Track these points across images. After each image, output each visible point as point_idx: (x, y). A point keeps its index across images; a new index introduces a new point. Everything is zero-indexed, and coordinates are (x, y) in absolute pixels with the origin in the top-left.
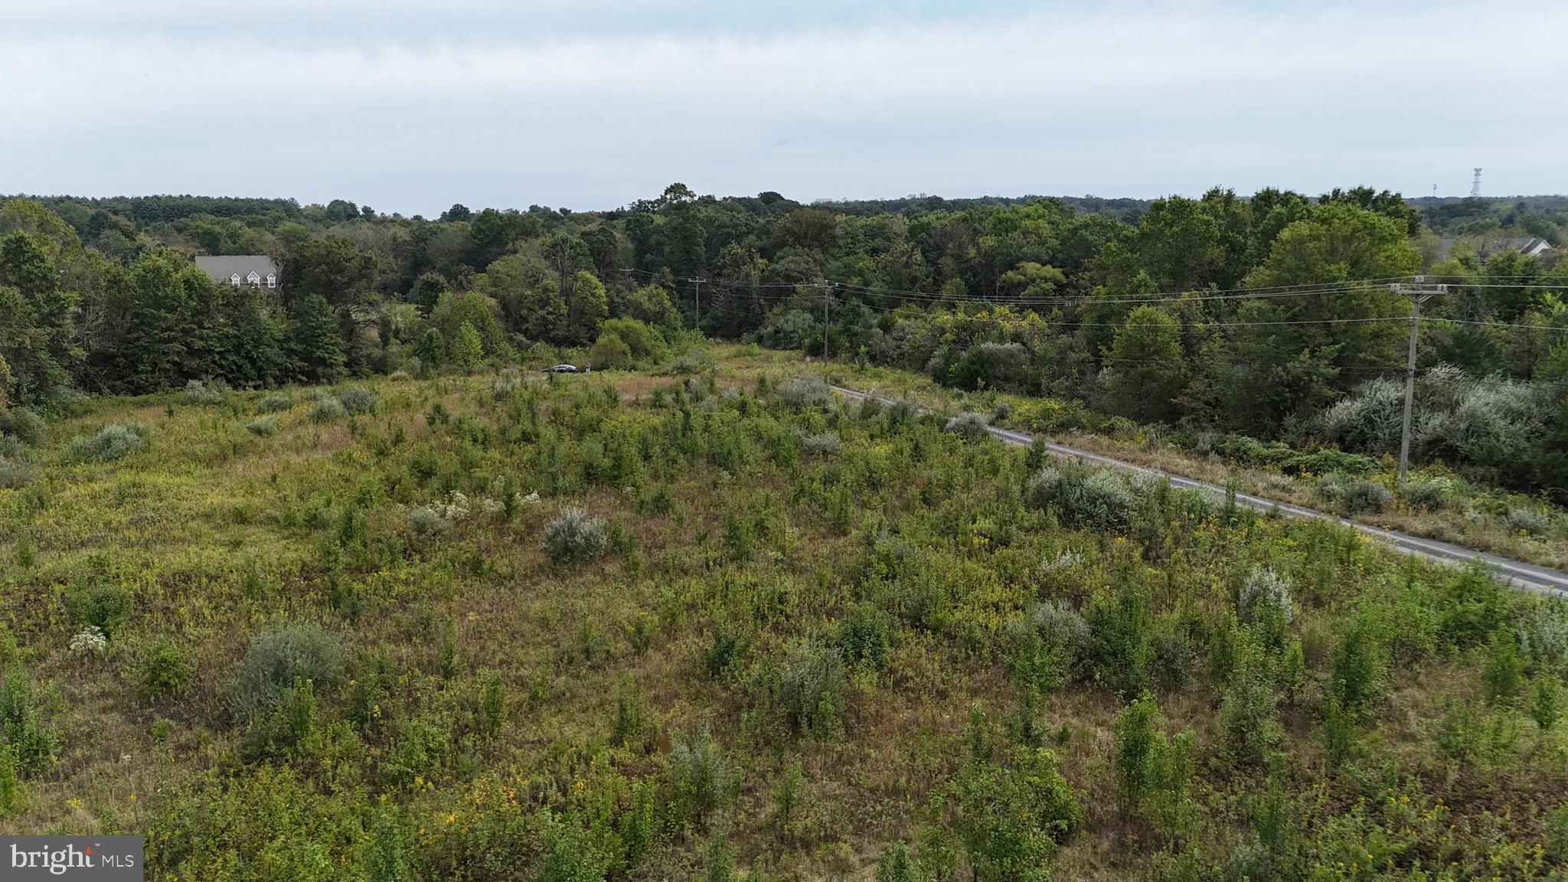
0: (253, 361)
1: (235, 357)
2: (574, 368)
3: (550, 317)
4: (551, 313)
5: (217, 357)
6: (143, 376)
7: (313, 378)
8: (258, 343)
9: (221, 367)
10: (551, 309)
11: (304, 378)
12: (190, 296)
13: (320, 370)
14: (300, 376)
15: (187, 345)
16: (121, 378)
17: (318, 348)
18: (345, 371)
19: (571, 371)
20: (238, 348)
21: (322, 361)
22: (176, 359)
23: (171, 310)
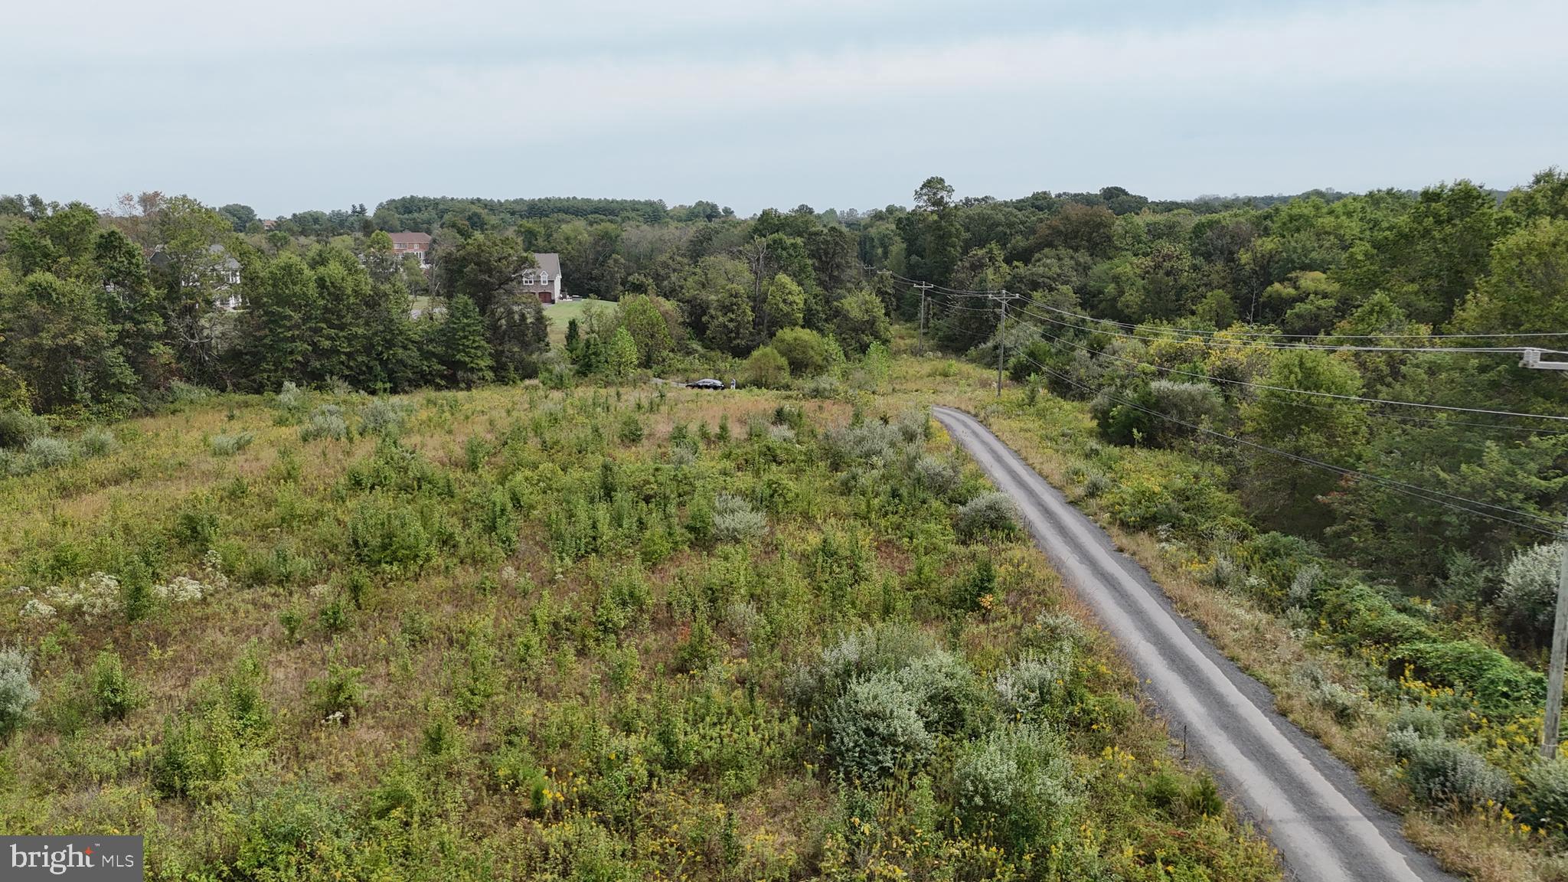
0: (384, 363)
1: (365, 359)
2: (719, 383)
3: (731, 325)
4: (731, 320)
5: (343, 358)
6: (265, 375)
7: (452, 383)
8: (389, 344)
9: (349, 368)
10: (733, 316)
11: (443, 383)
12: (321, 295)
13: (460, 374)
14: (438, 380)
15: (314, 344)
16: (246, 376)
17: (459, 351)
18: (489, 375)
19: (715, 388)
20: (368, 349)
21: (462, 365)
22: (300, 359)
23: (297, 308)
